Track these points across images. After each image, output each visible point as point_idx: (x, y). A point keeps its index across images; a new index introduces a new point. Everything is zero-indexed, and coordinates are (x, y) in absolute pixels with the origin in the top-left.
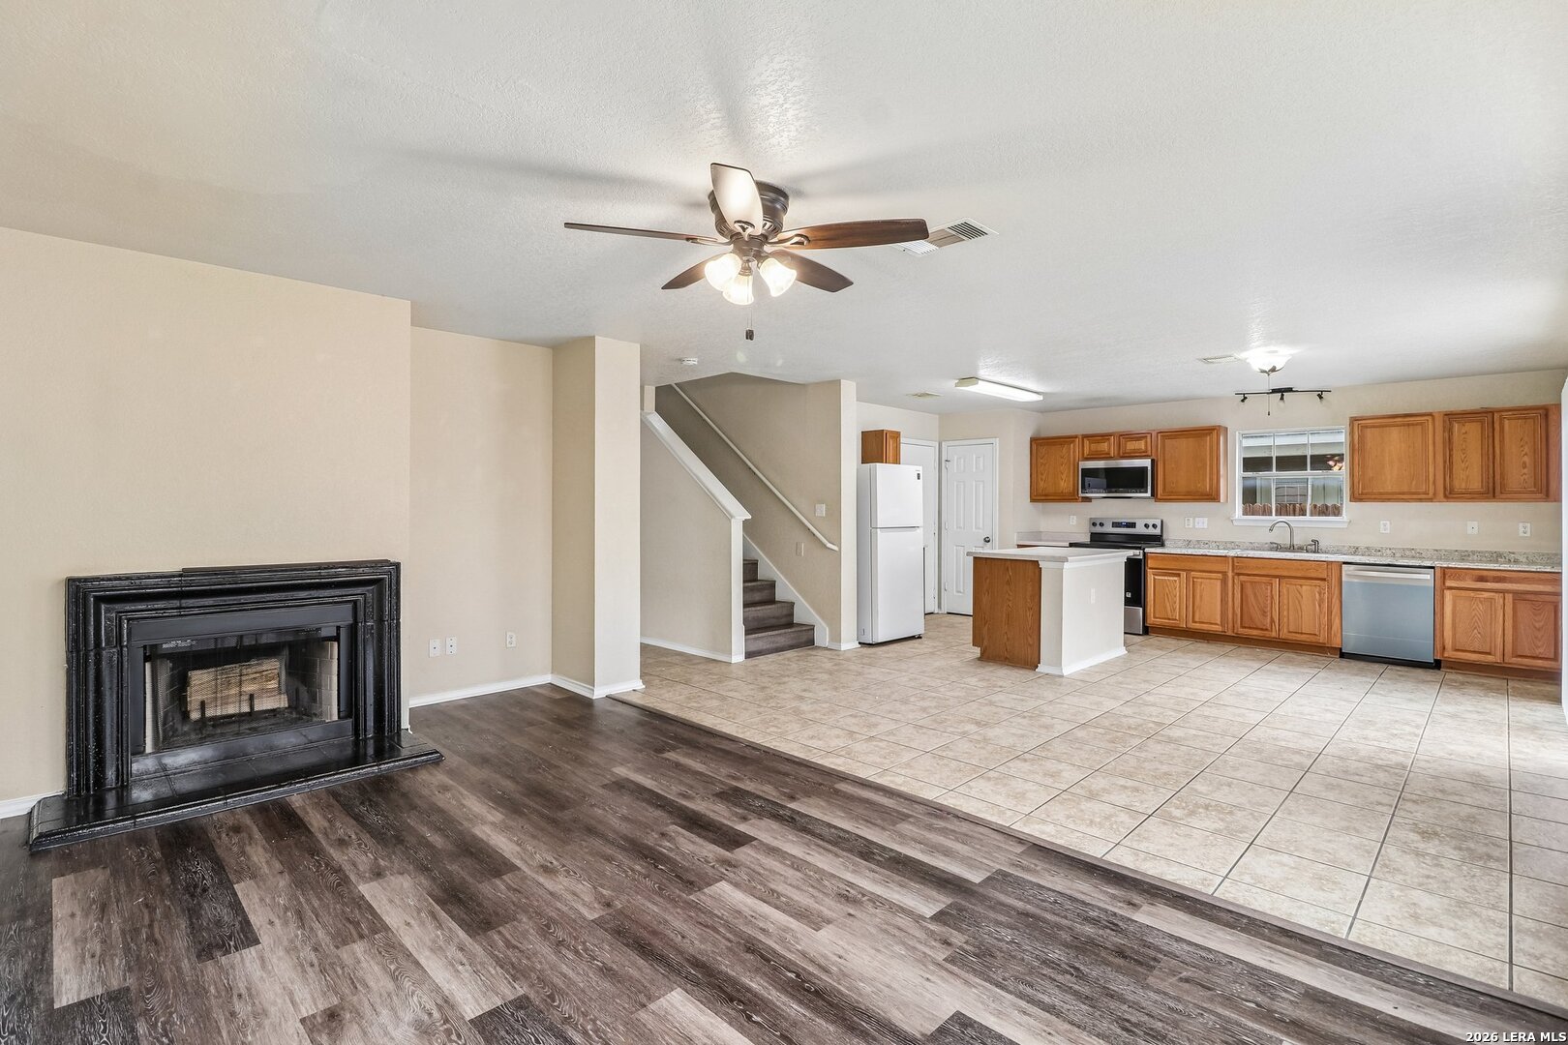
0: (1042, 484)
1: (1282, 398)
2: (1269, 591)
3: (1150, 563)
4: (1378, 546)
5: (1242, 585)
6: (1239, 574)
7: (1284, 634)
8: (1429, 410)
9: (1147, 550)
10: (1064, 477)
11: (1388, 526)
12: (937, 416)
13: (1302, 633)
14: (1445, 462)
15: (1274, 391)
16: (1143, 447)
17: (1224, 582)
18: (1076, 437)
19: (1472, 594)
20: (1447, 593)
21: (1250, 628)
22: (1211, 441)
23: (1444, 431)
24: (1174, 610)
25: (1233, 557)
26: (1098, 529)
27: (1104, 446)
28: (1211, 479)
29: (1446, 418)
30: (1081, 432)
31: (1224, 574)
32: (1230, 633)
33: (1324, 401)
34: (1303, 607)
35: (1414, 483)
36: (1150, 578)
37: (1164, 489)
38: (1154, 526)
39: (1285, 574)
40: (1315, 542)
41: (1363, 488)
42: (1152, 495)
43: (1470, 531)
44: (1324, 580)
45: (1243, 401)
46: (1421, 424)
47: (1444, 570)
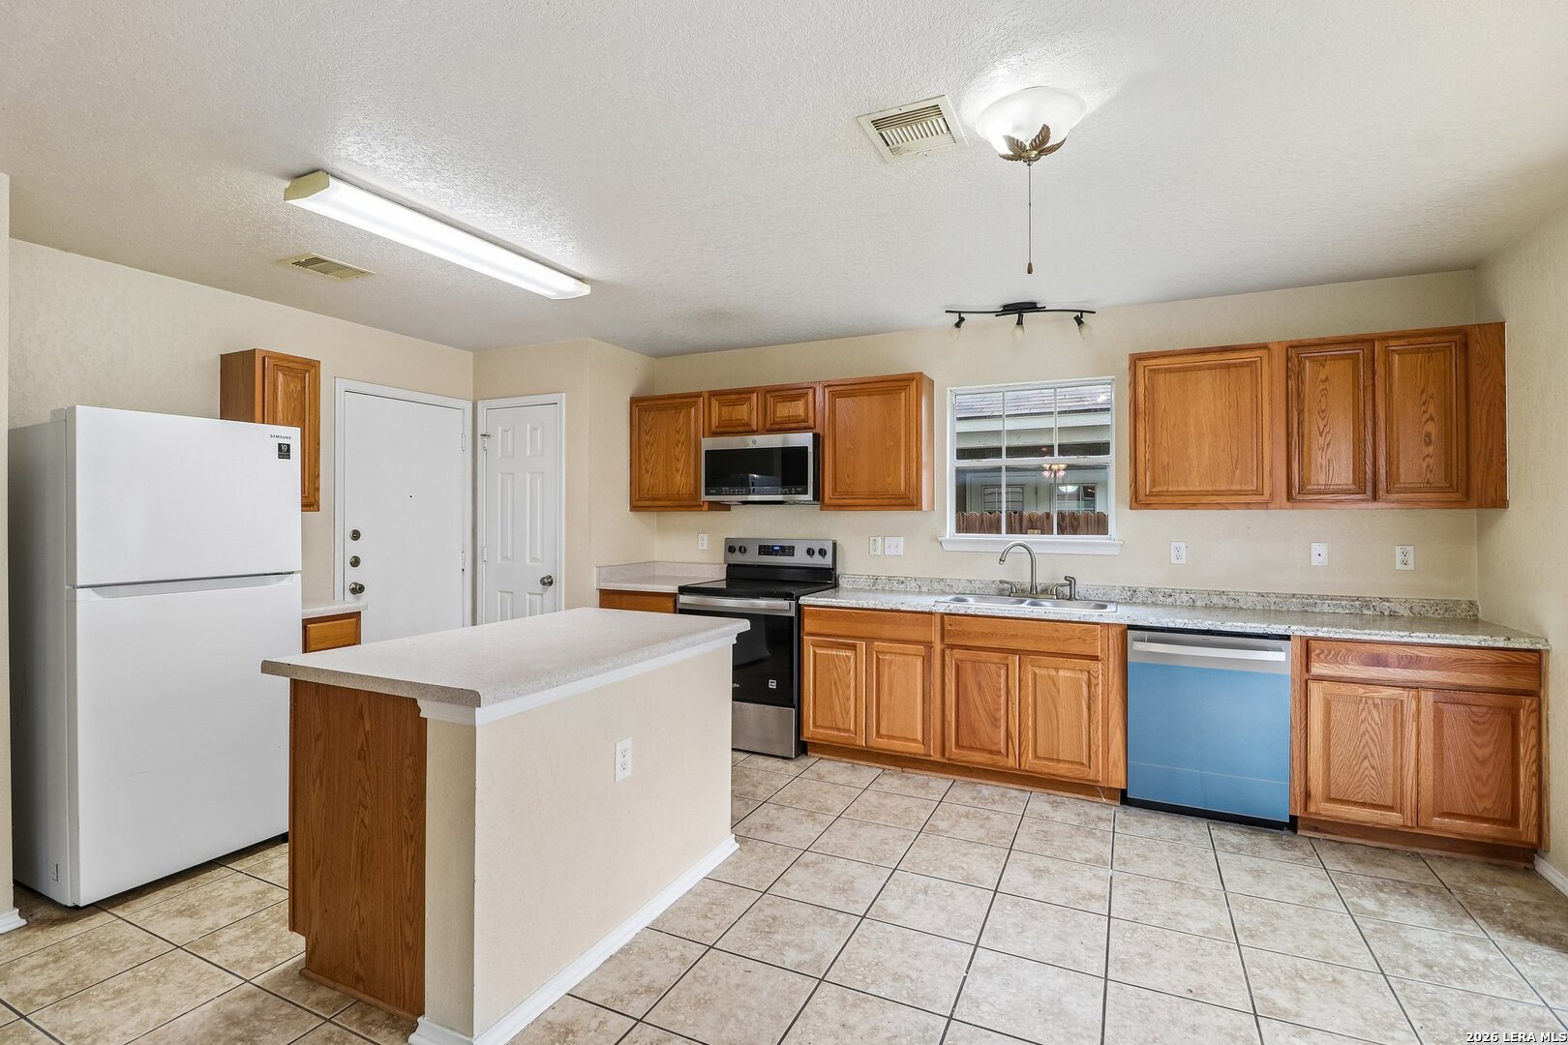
0: (647, 479)
1: (1020, 323)
2: (1003, 678)
3: (809, 625)
4: (1168, 586)
5: (957, 667)
6: (952, 647)
7: (1029, 762)
8: (1261, 340)
9: (803, 600)
10: (680, 465)
11: (1183, 551)
12: (471, 354)
13: (1058, 761)
14: (1289, 435)
15: (1008, 309)
16: (801, 412)
17: (927, 661)
18: (699, 395)
19: (1360, 690)
20: (1313, 686)
21: (971, 748)
22: (907, 400)
23: (1288, 377)
24: (847, 713)
25: (943, 615)
26: (738, 558)
27: (742, 412)
28: (908, 469)
29: (1292, 352)
30: (705, 388)
31: (929, 645)
32: (936, 757)
33: (1085, 329)
34: (1061, 710)
35: (1238, 472)
36: (809, 652)
37: (835, 489)
38: (823, 553)
39: (1031, 646)
40: (1071, 581)
41: (1153, 483)
42: (817, 496)
43: (1316, 561)
44: (1095, 658)
45: (958, 325)
46: (1249, 364)
47: (1307, 644)
